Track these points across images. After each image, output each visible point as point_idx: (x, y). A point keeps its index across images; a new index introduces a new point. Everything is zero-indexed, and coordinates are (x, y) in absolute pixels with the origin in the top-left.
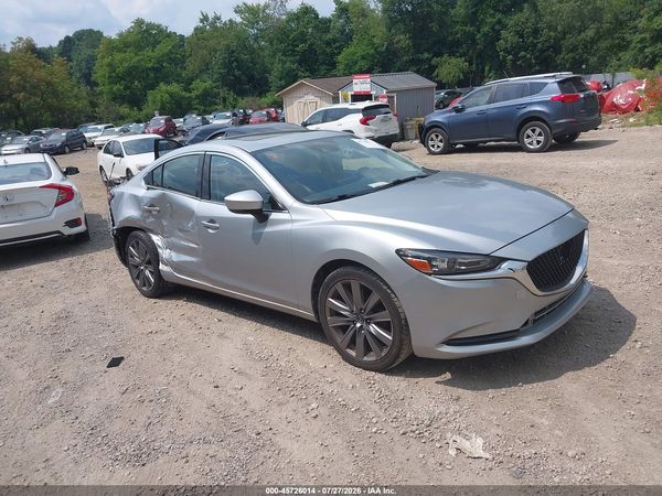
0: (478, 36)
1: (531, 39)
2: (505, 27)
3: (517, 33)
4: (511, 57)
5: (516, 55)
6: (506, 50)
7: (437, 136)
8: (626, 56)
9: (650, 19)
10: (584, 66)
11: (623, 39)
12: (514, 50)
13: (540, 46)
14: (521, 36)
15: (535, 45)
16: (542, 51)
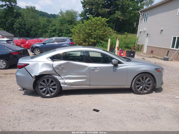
0: (7, 23)
1: (24, 26)
2: (15, 22)
3: (20, 24)
4: (18, 30)
5: (20, 30)
6: (16, 28)
7: (37, 50)
8: (48, 34)
9: (51, 27)
10: (38, 35)
11: (46, 30)
12: (19, 29)
13: (26, 29)
14: (21, 25)
15: (25, 28)
16: (27, 30)
